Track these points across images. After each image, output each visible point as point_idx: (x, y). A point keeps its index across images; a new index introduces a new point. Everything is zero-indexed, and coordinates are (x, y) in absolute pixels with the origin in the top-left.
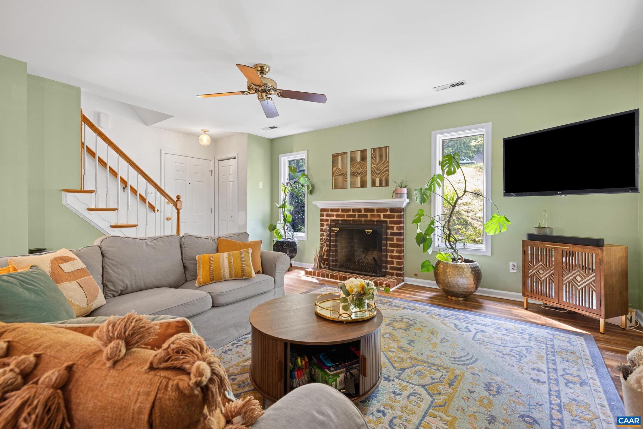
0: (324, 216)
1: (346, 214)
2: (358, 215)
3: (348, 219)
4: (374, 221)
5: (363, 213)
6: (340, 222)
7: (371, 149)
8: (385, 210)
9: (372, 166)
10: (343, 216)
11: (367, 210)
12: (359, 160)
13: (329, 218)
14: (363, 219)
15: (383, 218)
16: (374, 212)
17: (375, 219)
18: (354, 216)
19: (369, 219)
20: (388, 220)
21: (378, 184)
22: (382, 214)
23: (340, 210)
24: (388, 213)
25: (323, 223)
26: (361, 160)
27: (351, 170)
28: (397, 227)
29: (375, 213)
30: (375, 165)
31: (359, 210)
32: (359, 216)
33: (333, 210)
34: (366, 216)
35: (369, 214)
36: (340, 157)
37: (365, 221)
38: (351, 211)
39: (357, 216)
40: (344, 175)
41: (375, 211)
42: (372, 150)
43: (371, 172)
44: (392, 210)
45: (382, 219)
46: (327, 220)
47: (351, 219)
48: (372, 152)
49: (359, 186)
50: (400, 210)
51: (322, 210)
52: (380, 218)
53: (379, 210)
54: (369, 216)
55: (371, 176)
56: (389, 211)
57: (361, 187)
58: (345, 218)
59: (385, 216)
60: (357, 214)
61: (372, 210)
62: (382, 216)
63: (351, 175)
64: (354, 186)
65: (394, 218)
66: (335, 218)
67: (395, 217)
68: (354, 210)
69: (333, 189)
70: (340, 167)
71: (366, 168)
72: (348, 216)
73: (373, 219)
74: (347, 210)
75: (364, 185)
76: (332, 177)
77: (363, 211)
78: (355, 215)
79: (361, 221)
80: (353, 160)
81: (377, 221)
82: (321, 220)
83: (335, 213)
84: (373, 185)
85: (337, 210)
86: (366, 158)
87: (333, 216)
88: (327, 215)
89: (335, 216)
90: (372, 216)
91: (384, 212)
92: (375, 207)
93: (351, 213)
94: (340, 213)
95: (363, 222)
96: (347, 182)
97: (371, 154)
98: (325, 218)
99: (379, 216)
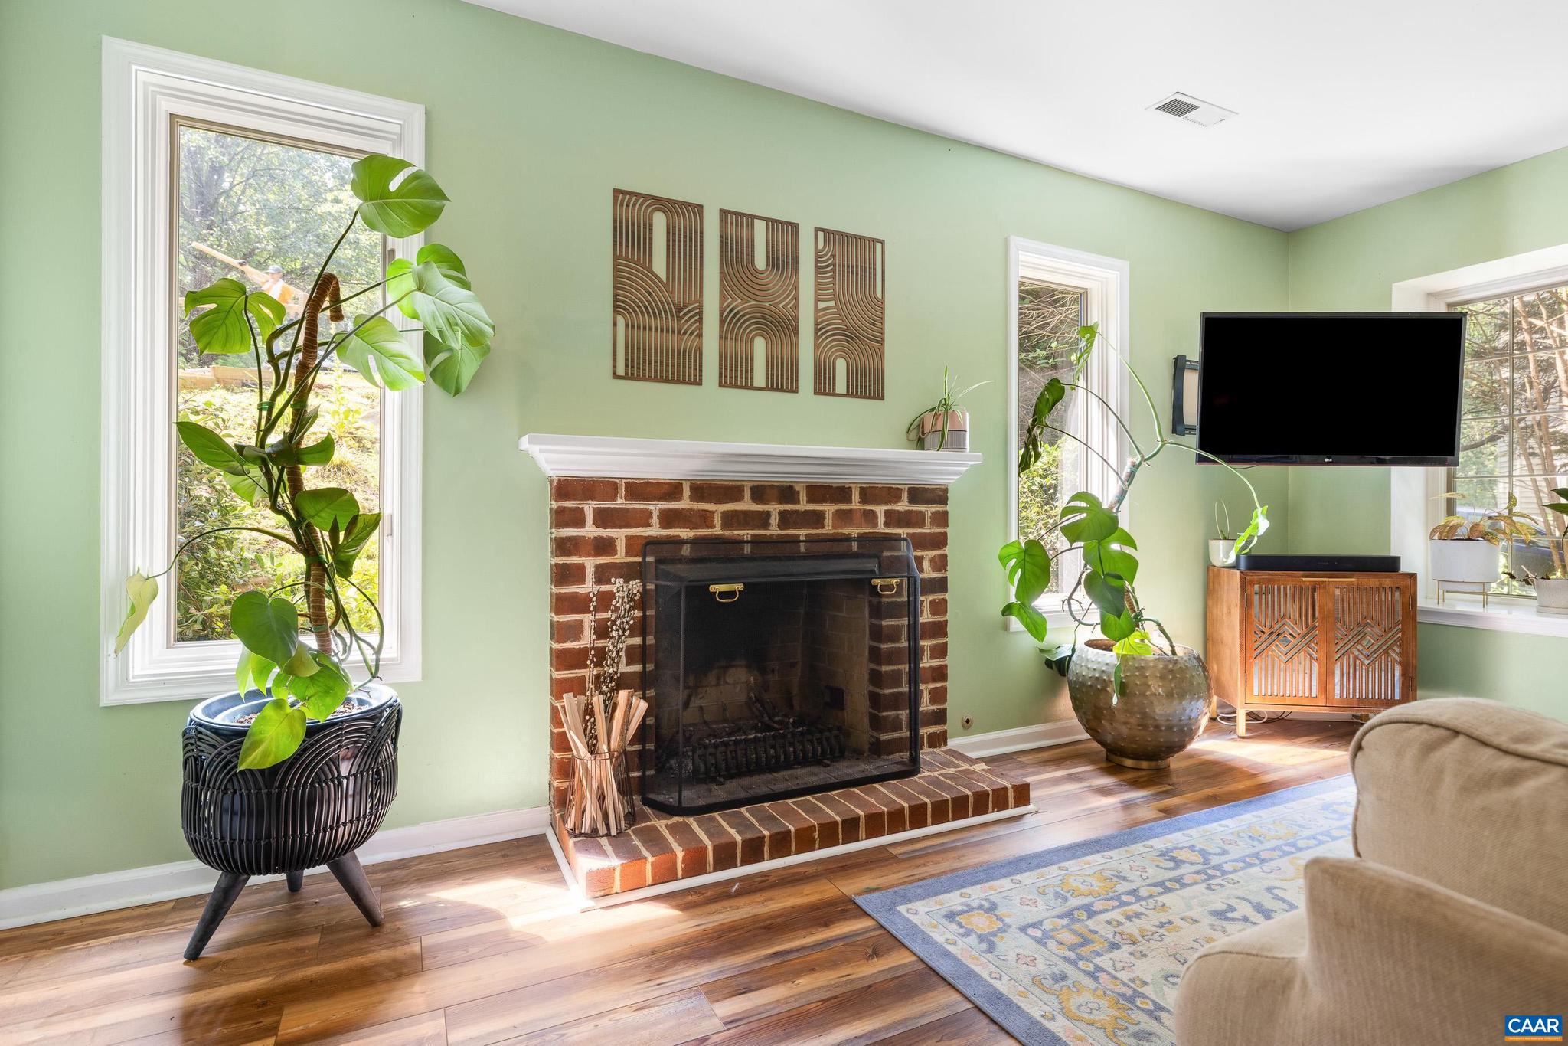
0: (580, 522)
1: (718, 509)
2: (782, 514)
3: (727, 533)
4: (848, 539)
5: (804, 505)
6: (686, 551)
7: (817, 230)
8: (891, 494)
9: (821, 305)
10: (705, 519)
11: (820, 492)
12: (760, 262)
13: (620, 535)
14: (803, 533)
15: (886, 524)
16: (849, 501)
17: (854, 532)
18: (763, 519)
19: (828, 529)
20: (903, 532)
21: (841, 386)
22: (880, 510)
23: (687, 492)
24: (903, 505)
25: (574, 559)
26: (774, 262)
27: (723, 298)
28: (932, 560)
29: (856, 504)
30: (832, 303)
31: (787, 493)
32: (786, 519)
33: (639, 489)
34: (817, 519)
35: (829, 509)
36: (660, 221)
37: (810, 539)
38: (747, 494)
39: (774, 520)
40: (688, 313)
41: (856, 496)
42: (821, 235)
43: (816, 331)
44: (917, 494)
45: (881, 528)
46: (604, 546)
47: (746, 534)
48: (821, 245)
49: (760, 379)
50: (939, 496)
51: (565, 488)
52: (875, 525)
53: (870, 494)
54: (828, 521)
55: (816, 346)
56: (905, 496)
57: (772, 389)
58: (717, 530)
59: (892, 518)
60: (775, 508)
61: (841, 493)
62: (881, 519)
63: (722, 322)
64: (735, 375)
65: (922, 524)
66: (655, 530)
67: (928, 521)
68: (760, 492)
69: (615, 376)
70: (659, 266)
71: (796, 306)
72: (730, 519)
73: (846, 531)
74: (728, 492)
75: (782, 380)
76: (615, 312)
77: (803, 497)
78: (768, 514)
79: (795, 541)
80: (735, 254)
81: (862, 538)
82: (563, 546)
83: (656, 507)
84: (824, 385)
85: (672, 490)
86: (795, 262)
87: (644, 519)
88: (604, 518)
89: (655, 521)
90: (844, 517)
91: (890, 502)
92: (857, 479)
93: (746, 505)
94: (684, 504)
95: (802, 548)
96: (699, 351)
97: (817, 251)
98: (590, 531)
99: (871, 517)
